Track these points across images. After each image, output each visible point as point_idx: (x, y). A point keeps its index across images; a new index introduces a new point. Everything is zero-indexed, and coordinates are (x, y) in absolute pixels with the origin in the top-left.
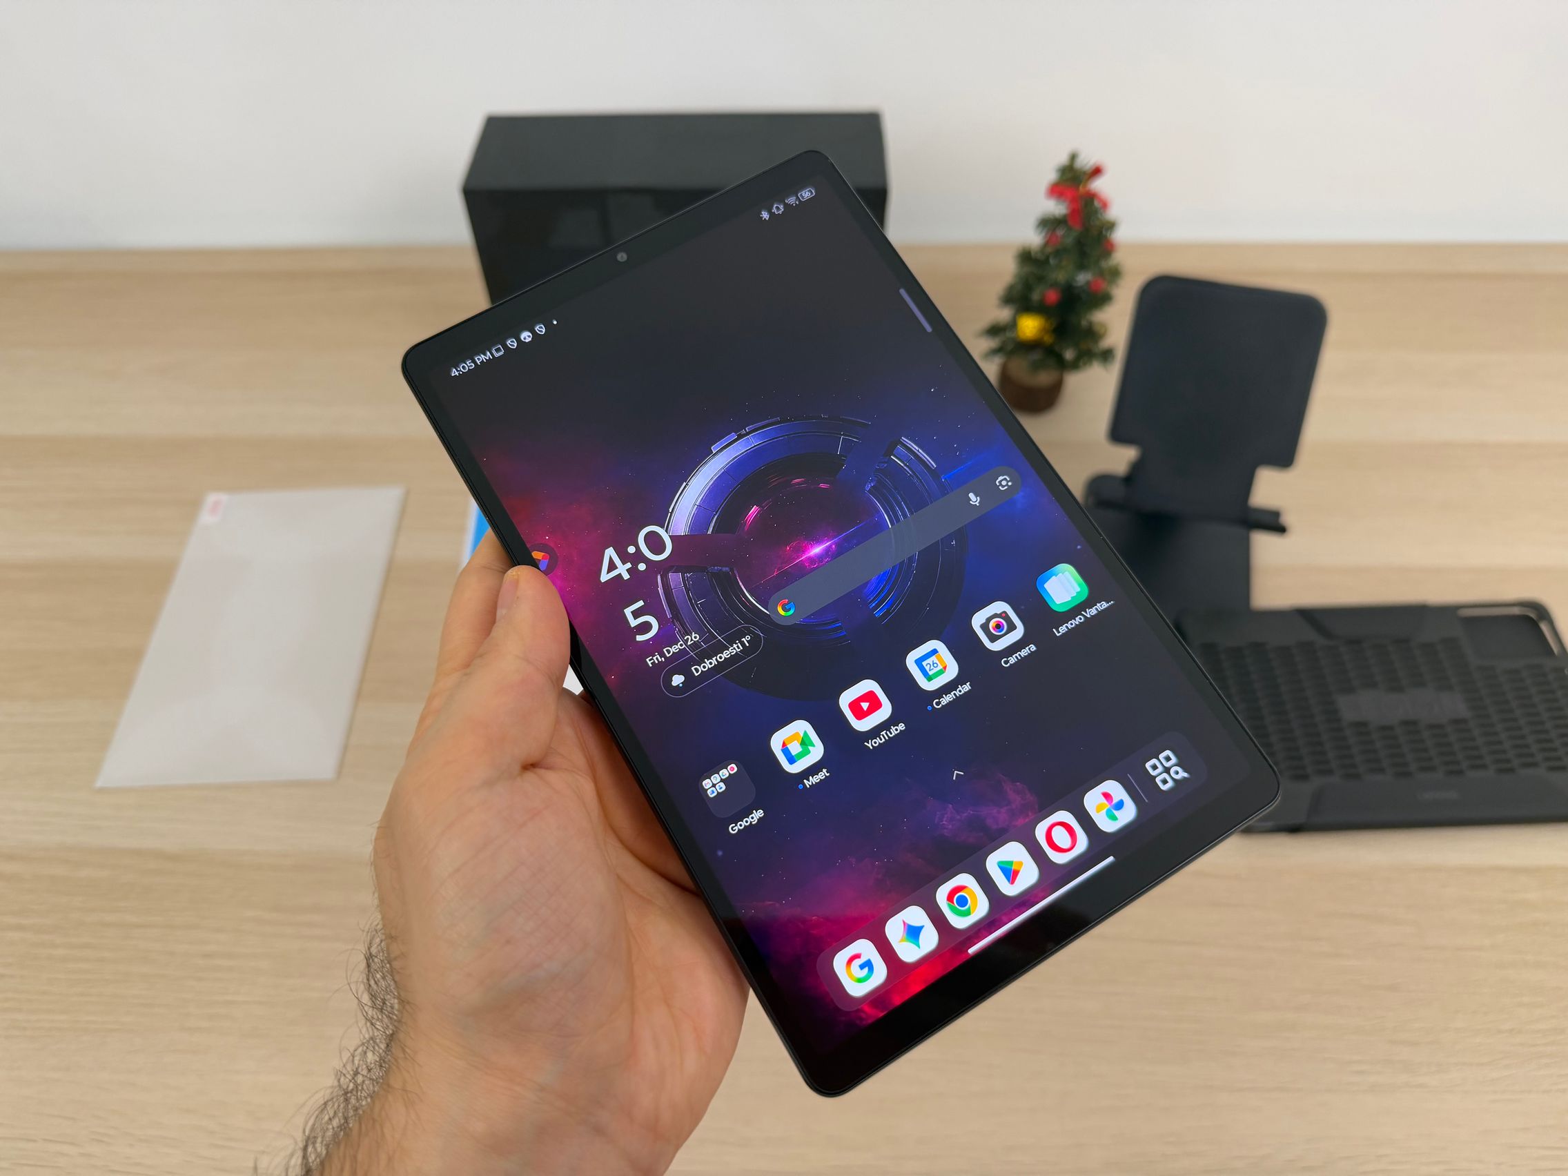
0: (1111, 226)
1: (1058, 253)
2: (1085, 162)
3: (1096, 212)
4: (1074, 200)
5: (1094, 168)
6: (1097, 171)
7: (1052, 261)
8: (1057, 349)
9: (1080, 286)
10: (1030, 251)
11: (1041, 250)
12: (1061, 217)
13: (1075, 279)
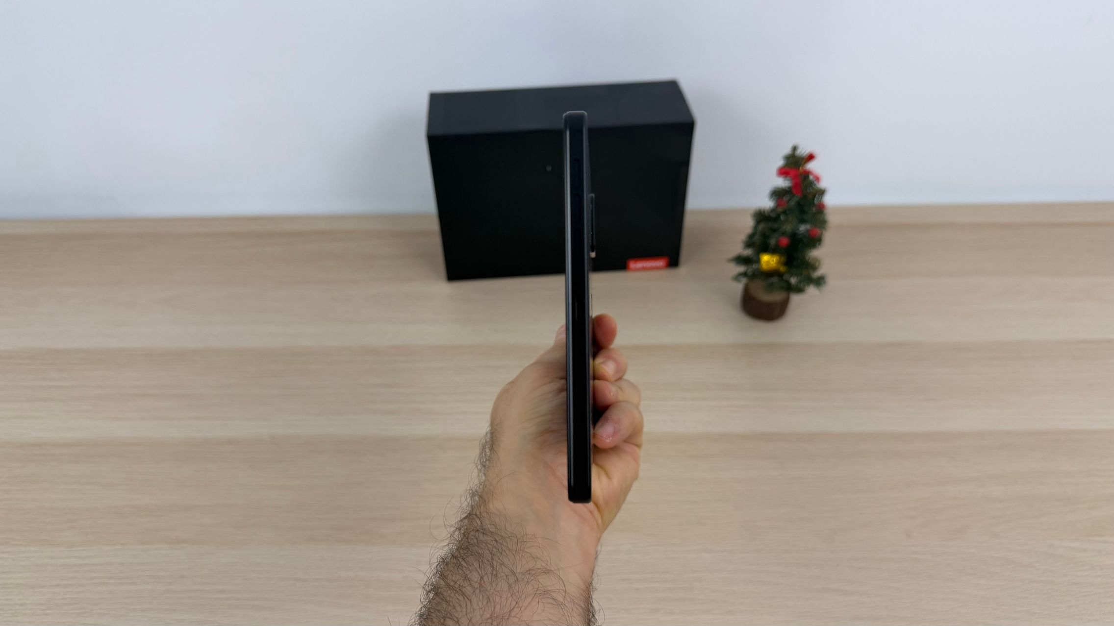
0: (822, 192)
1: (785, 212)
2: (803, 152)
3: (811, 184)
4: (795, 178)
5: (808, 155)
6: (811, 157)
7: (782, 218)
8: (786, 277)
9: (802, 234)
10: (764, 211)
11: (773, 210)
12: (787, 189)
13: (798, 229)
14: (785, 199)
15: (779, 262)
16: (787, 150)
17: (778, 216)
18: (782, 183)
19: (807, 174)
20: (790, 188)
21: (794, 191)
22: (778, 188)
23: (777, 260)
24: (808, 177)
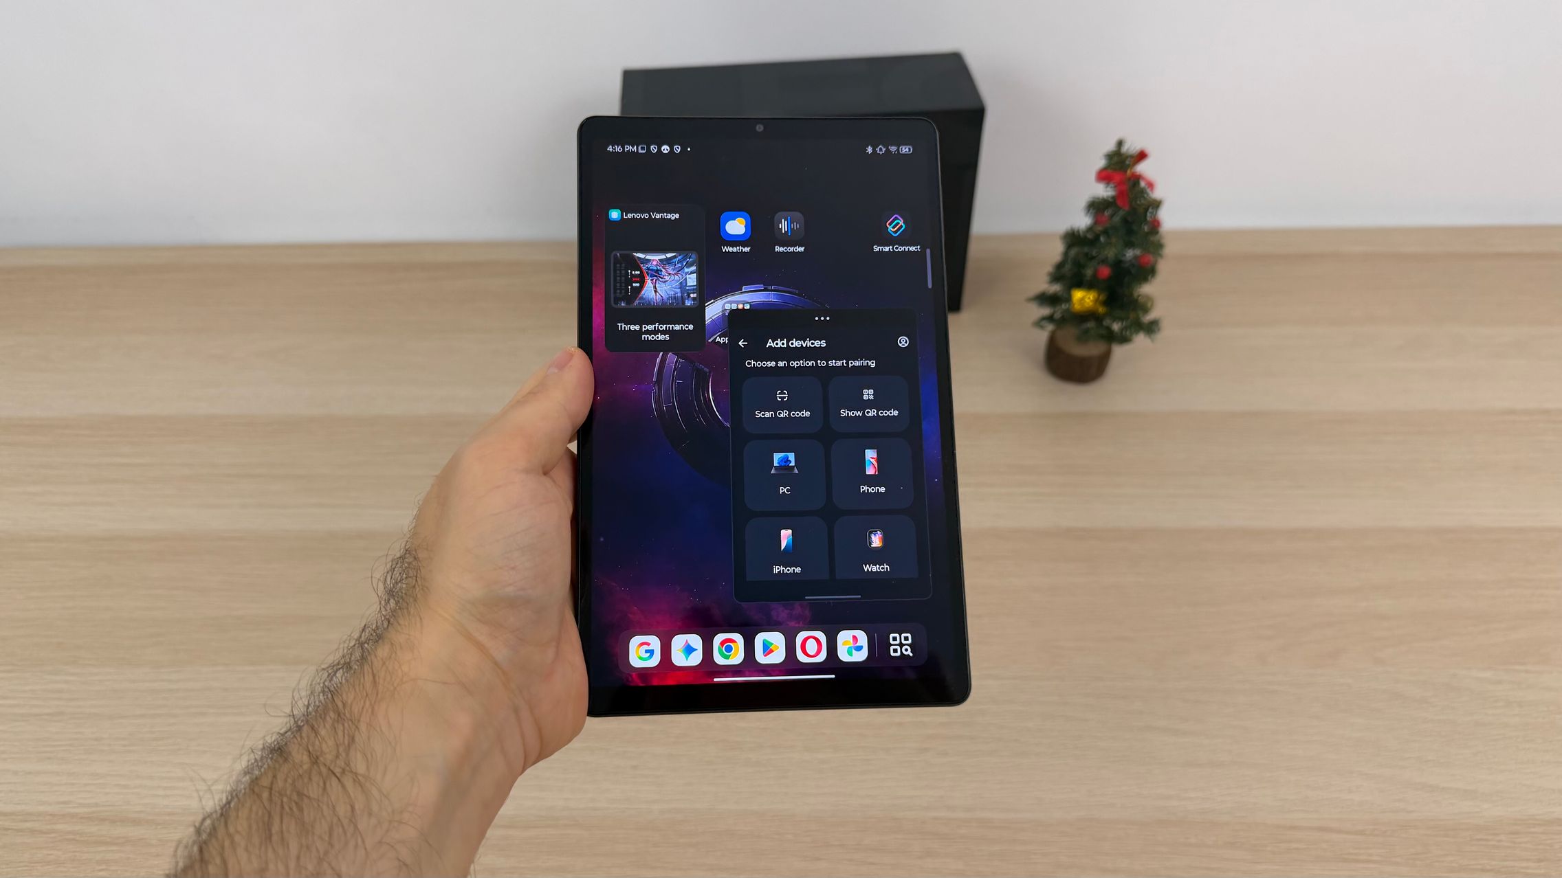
0: (1157, 204)
1: (1105, 232)
2: (1131, 148)
3: (1143, 192)
4: (1119, 185)
5: (1139, 151)
6: (1142, 156)
7: (1102, 239)
8: (1107, 322)
9: (1130, 261)
10: (1078, 231)
11: (1090, 229)
12: (1110, 200)
13: (1125, 255)
14: (1107, 213)
15: (1096, 301)
16: (1110, 146)
17: (1097, 238)
18: (1103, 191)
19: (1137, 178)
20: (1113, 197)
21: (1119, 203)
22: (1098, 198)
23: (1094, 297)
24: (1139, 183)
